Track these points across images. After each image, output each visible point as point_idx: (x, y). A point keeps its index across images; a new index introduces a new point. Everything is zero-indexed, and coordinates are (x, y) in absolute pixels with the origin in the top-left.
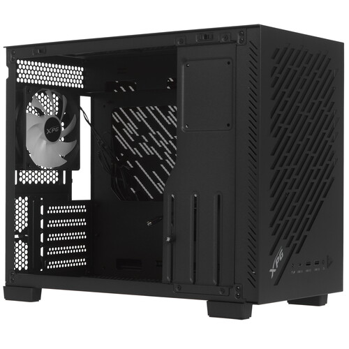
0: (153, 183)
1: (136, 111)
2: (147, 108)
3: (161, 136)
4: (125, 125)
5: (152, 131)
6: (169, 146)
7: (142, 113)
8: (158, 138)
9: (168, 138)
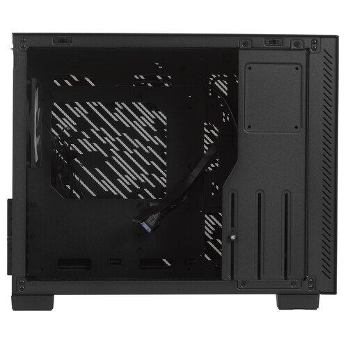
0: (97, 181)
1: (74, 106)
2: (88, 103)
3: (106, 132)
4: (59, 119)
5: (94, 126)
6: (117, 143)
7: (82, 108)
8: (103, 135)
9: (114, 135)
